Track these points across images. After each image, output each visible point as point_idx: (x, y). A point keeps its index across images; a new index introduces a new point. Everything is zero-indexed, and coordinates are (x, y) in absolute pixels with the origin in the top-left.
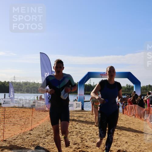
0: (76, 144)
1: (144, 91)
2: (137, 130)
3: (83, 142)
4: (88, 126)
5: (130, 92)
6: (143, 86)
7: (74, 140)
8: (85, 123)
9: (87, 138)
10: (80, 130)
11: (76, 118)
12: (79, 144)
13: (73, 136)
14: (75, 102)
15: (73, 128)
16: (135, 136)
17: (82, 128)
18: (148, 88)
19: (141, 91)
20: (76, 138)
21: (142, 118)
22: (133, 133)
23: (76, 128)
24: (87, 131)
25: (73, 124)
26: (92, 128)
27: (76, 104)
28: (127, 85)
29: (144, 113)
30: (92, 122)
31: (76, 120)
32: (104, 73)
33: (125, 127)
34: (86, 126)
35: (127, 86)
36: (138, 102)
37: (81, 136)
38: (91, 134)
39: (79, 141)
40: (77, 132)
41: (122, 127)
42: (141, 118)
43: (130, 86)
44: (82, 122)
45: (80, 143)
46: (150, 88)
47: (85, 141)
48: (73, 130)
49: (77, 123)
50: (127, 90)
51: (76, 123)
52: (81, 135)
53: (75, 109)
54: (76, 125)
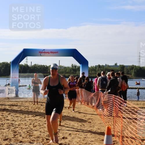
0: (7, 140)
1: (93, 72)
2: (83, 120)
3: (17, 136)
4: (23, 116)
5: (76, 73)
6: (91, 67)
7: (4, 135)
8: (20, 113)
9: (21, 132)
10: (13, 122)
11: (7, 107)
12: (10, 140)
13: (4, 129)
14: (7, 88)
15: (3, 119)
16: (81, 126)
17: (16, 119)
18: (97, 69)
19: (89, 72)
20: (7, 133)
21: (90, 104)
22: (78, 123)
23: (8, 120)
24: (22, 122)
25: (4, 115)
26: (29, 119)
27: (9, 89)
28: (72, 65)
29: (92, 98)
30: (28, 111)
31: (8, 109)
32: (44, 50)
33: (69, 116)
34: (20, 116)
35: (73, 67)
36: (84, 85)
37: (14, 129)
38: (27, 126)
39: (11, 135)
40: (8, 125)
41: (65, 116)
42: (88, 104)
43: (75, 66)
44: (16, 111)
45: (13, 137)
46: (100, 69)
47: (19, 136)
48: (3, 122)
49: (9, 113)
50: (72, 71)
51: (7, 113)
52: (13, 127)
53: (7, 96)
54: (8, 116)
